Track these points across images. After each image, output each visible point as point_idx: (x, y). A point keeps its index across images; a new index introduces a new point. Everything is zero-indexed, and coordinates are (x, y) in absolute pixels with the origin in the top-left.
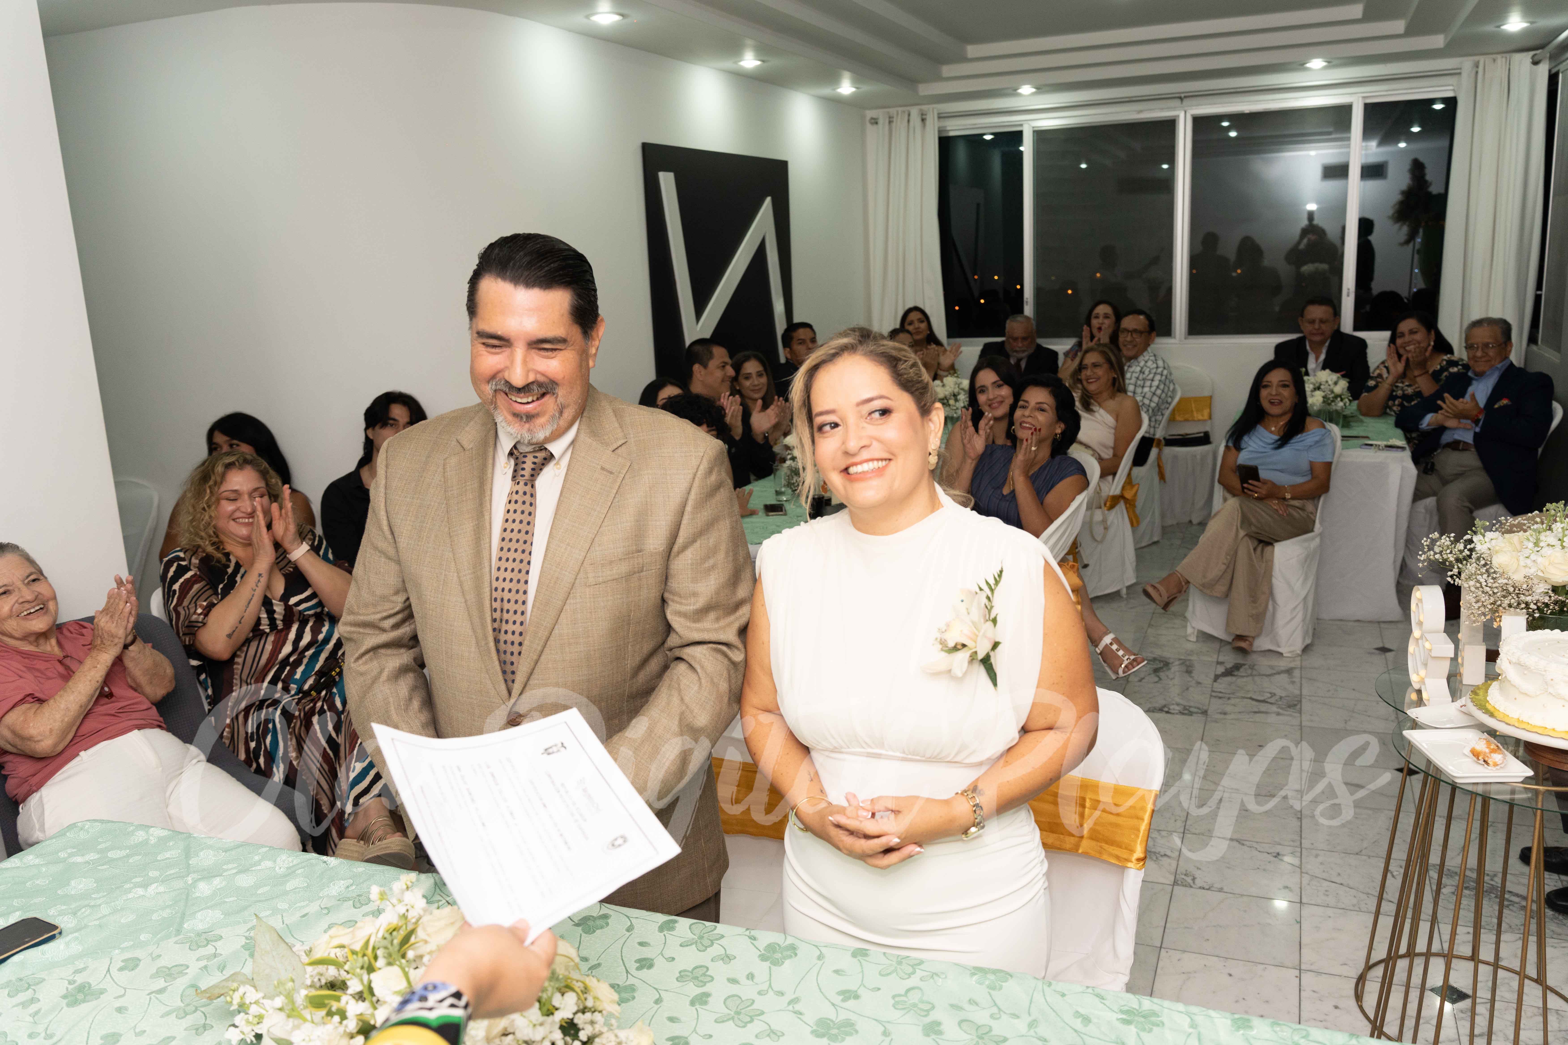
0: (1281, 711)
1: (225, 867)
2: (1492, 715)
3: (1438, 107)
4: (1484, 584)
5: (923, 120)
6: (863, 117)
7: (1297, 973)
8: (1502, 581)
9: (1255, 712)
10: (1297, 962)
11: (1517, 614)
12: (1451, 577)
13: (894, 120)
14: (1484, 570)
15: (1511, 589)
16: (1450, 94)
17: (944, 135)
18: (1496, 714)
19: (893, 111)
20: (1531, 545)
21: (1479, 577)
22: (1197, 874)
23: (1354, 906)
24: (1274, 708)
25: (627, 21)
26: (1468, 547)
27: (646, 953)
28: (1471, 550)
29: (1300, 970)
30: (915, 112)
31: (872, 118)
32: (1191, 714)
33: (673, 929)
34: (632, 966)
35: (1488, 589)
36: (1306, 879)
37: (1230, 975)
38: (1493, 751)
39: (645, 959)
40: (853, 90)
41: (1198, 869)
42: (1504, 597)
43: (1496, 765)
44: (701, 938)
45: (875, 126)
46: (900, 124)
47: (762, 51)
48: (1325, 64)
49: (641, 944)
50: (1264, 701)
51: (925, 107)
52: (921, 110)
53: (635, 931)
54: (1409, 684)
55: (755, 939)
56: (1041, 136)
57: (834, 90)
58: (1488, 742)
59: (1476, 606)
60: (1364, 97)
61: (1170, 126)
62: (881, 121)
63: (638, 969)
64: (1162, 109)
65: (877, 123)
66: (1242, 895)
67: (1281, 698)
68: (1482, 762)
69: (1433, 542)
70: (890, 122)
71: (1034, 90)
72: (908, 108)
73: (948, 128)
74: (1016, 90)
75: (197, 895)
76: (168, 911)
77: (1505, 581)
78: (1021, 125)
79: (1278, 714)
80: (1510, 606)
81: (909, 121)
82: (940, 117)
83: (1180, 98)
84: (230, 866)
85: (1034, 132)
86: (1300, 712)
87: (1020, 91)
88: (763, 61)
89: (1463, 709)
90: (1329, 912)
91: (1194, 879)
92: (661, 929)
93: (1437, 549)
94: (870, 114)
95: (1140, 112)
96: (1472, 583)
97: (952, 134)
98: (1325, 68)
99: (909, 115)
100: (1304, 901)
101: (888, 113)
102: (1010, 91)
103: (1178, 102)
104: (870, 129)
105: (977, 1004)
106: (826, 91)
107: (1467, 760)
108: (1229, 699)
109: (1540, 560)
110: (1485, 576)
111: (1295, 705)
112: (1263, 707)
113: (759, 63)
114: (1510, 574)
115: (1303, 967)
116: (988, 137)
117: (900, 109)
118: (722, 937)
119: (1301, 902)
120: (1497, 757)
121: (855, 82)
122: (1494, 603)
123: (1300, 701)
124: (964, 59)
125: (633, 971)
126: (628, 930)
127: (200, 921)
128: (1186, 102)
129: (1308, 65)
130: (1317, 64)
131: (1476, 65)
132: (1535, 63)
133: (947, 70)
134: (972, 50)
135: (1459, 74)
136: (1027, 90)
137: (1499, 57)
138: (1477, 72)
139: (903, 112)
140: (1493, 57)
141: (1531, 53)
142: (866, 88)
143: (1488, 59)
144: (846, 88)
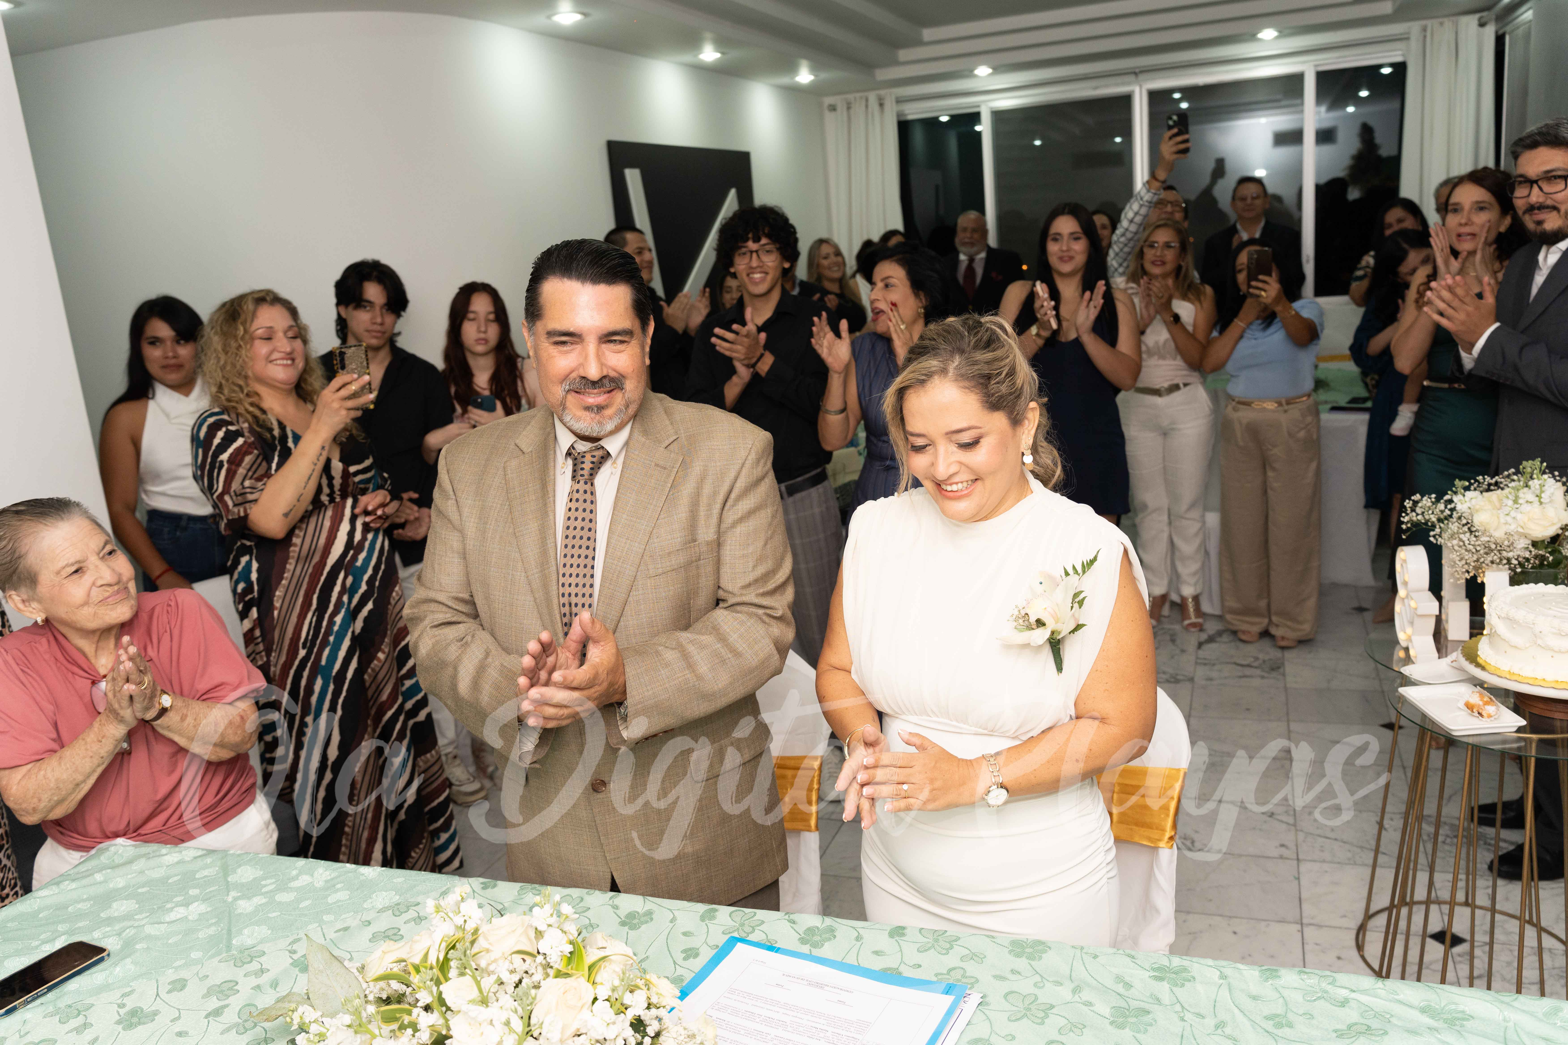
0: (1266, 675)
1: (263, 883)
2: (1483, 668)
3: (1386, 71)
4: (1467, 542)
5: (881, 105)
6: (821, 104)
7: (1299, 927)
8: (1484, 539)
9: (1241, 677)
10: (1298, 917)
11: (1500, 570)
12: (1434, 536)
13: (852, 105)
14: (1466, 529)
15: (1493, 546)
16: (1399, 59)
17: (903, 119)
18: (1487, 667)
19: (850, 97)
20: (1510, 503)
21: (1462, 536)
22: (1195, 837)
23: (1349, 859)
24: (1258, 672)
25: (589, 19)
26: (1449, 507)
27: (689, 943)
28: (1452, 510)
29: (1302, 924)
30: (872, 97)
31: (830, 105)
32: (1177, 681)
33: (714, 918)
34: (680, 957)
35: (1471, 547)
36: (1301, 836)
37: (1235, 933)
38: (1486, 703)
39: (690, 949)
40: (812, 78)
41: (1196, 832)
42: (1487, 554)
43: (1490, 716)
44: (742, 925)
45: (833, 113)
46: (858, 110)
47: (721, 43)
48: (1276, 34)
49: (685, 934)
50: (1249, 666)
51: (882, 92)
52: (878, 95)
53: (678, 922)
54: (1396, 642)
55: (794, 923)
56: (999, 116)
57: (793, 78)
58: (1481, 695)
59: (1460, 564)
60: (1316, 66)
61: (1125, 101)
62: (839, 108)
63: (685, 959)
64: (1117, 85)
65: (835, 110)
66: (1240, 856)
67: (1264, 661)
68: (1476, 714)
69: (1415, 503)
70: (849, 108)
71: (990, 71)
72: (866, 94)
73: (907, 112)
74: (972, 71)
75: (239, 911)
76: (213, 928)
77: (1487, 539)
78: (979, 106)
79: (1263, 677)
80: (1492, 562)
81: (867, 106)
82: (899, 101)
83: (1136, 74)
84: (269, 881)
85: (991, 112)
86: (1284, 675)
87: (977, 72)
88: (722, 53)
89: (1454, 664)
90: (1326, 866)
91: (1193, 842)
92: (703, 918)
93: (1419, 510)
94: (828, 101)
95: (1096, 88)
96: (1455, 542)
97: (910, 117)
98: (1277, 39)
99: (867, 100)
100: (1301, 857)
101: (846, 99)
102: (966, 73)
103: (1132, 78)
104: (829, 116)
105: (1019, 973)
106: (785, 80)
107: (1462, 713)
108: (1214, 665)
109: (1519, 516)
110: (1468, 535)
111: (1279, 668)
112: (1248, 671)
113: (718, 55)
114: (1492, 531)
115: (1305, 921)
116: (944, 119)
117: (858, 95)
118: (763, 922)
119: (1298, 859)
120: (1491, 709)
121: (813, 70)
122: (1477, 560)
123: (1283, 664)
124: (920, 43)
125: (680, 961)
126: (671, 921)
127: (246, 937)
128: (1141, 77)
129: (1260, 36)
130: (1268, 34)
131: (1424, 29)
132: (1482, 25)
133: (904, 54)
134: (928, 34)
135: (1408, 39)
136: (983, 71)
137: (1446, 20)
138: (1425, 37)
139: (861, 98)
140: (1441, 20)
141: (1477, 16)
142: (824, 75)
143: (1435, 22)
144: (805, 76)
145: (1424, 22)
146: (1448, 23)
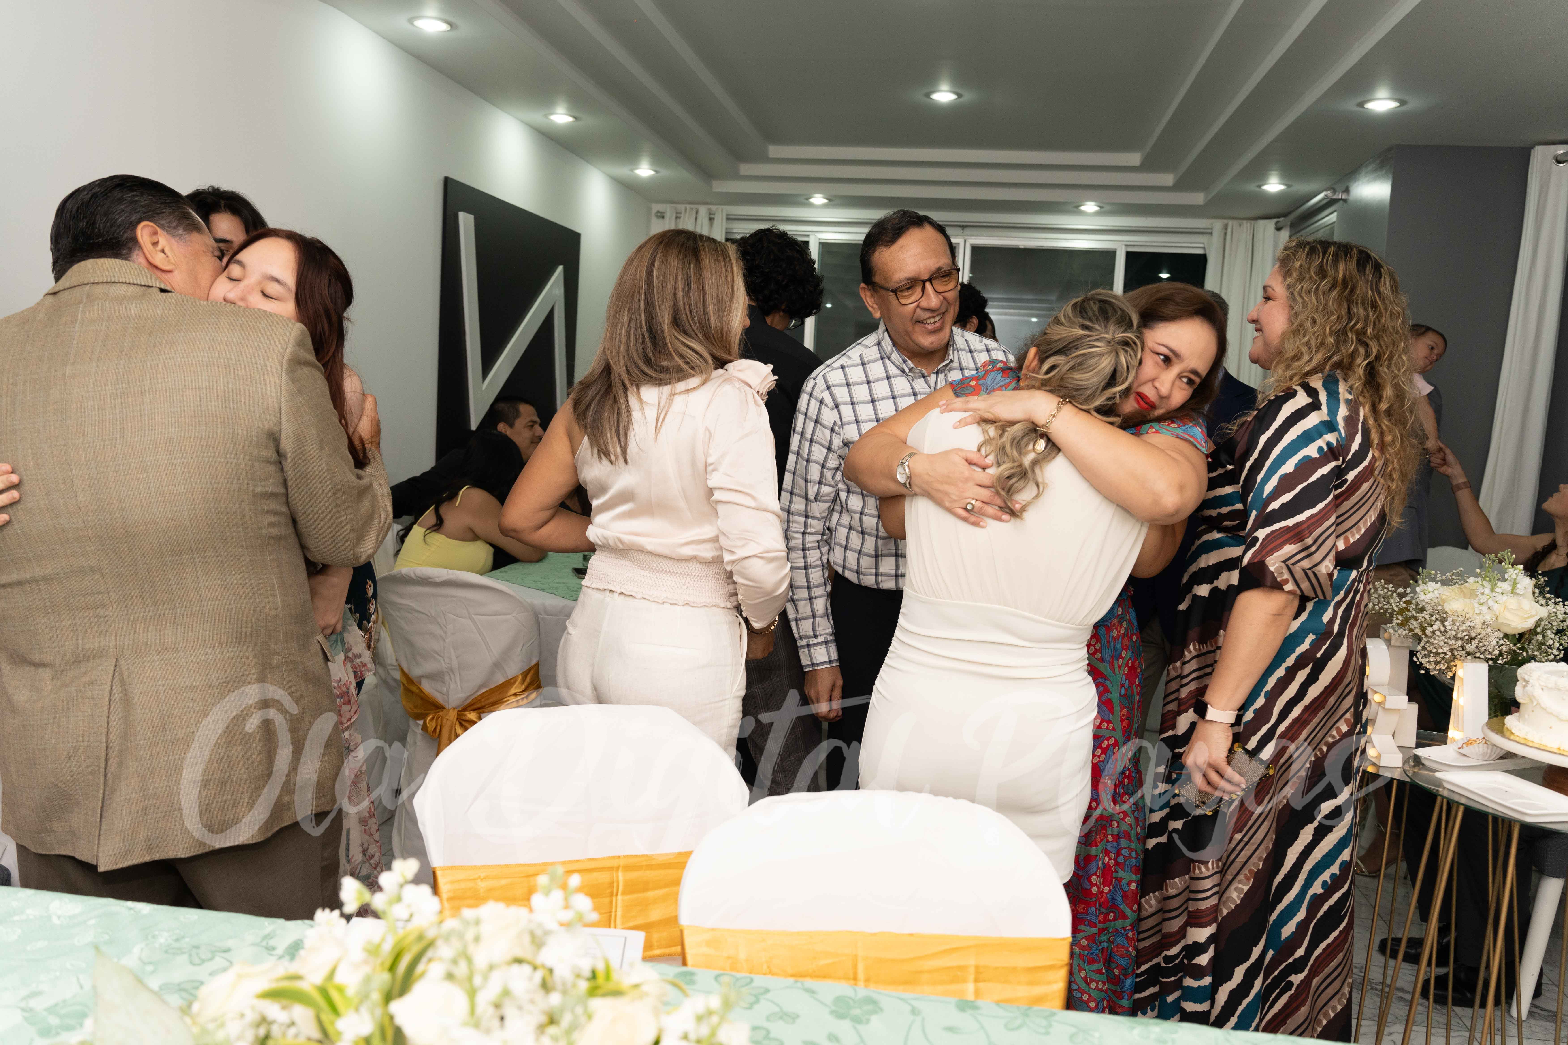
5: (711, 219)
6: (649, 210)
13: (682, 215)
16: (1200, 252)
19: (680, 207)
20: (1485, 591)
25: (456, 32)
26: (1404, 600)
30: (703, 210)
31: (658, 212)
40: (652, 173)
45: (661, 220)
46: (687, 221)
48: (1097, 208)
51: (713, 208)
52: (709, 209)
56: (830, 249)
57: (632, 170)
60: (1128, 246)
62: (668, 216)
65: (663, 217)
70: (677, 218)
71: (825, 201)
74: (807, 199)
78: (808, 236)
81: (696, 219)
82: (729, 219)
83: (963, 227)
85: (820, 243)
87: (812, 200)
94: (656, 207)
98: (1097, 214)
99: (697, 212)
101: (676, 208)
102: (802, 199)
103: (959, 230)
104: (655, 223)
106: (624, 171)
109: (1496, 607)
113: (570, 119)
117: (688, 206)
121: (656, 164)
124: (765, 159)
128: (968, 231)
129: (1082, 208)
130: (1090, 207)
131: (1226, 227)
132: (1278, 229)
133: (746, 169)
134: (774, 151)
135: (1211, 234)
136: (818, 199)
137: (1245, 222)
138: (1226, 234)
139: (692, 209)
140: (1240, 221)
141: (1275, 220)
142: (665, 173)
143: (1236, 223)
144: (644, 171)
145: (1226, 221)
146: (1246, 224)
